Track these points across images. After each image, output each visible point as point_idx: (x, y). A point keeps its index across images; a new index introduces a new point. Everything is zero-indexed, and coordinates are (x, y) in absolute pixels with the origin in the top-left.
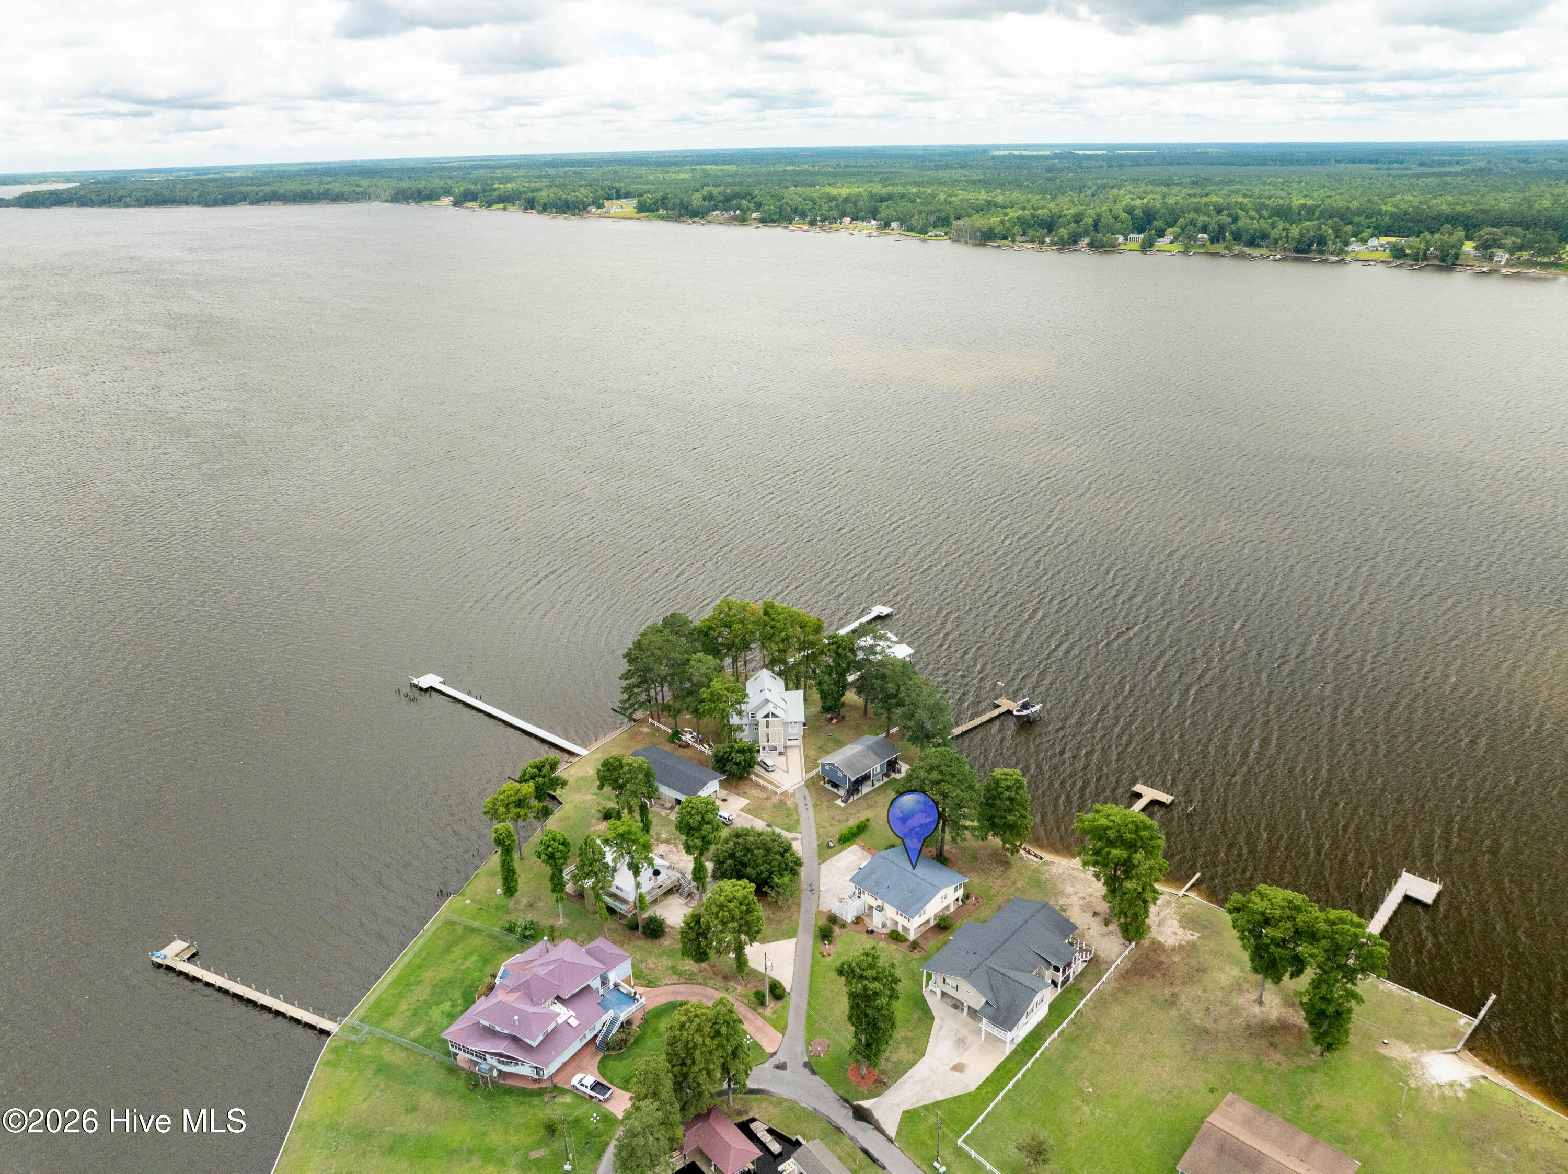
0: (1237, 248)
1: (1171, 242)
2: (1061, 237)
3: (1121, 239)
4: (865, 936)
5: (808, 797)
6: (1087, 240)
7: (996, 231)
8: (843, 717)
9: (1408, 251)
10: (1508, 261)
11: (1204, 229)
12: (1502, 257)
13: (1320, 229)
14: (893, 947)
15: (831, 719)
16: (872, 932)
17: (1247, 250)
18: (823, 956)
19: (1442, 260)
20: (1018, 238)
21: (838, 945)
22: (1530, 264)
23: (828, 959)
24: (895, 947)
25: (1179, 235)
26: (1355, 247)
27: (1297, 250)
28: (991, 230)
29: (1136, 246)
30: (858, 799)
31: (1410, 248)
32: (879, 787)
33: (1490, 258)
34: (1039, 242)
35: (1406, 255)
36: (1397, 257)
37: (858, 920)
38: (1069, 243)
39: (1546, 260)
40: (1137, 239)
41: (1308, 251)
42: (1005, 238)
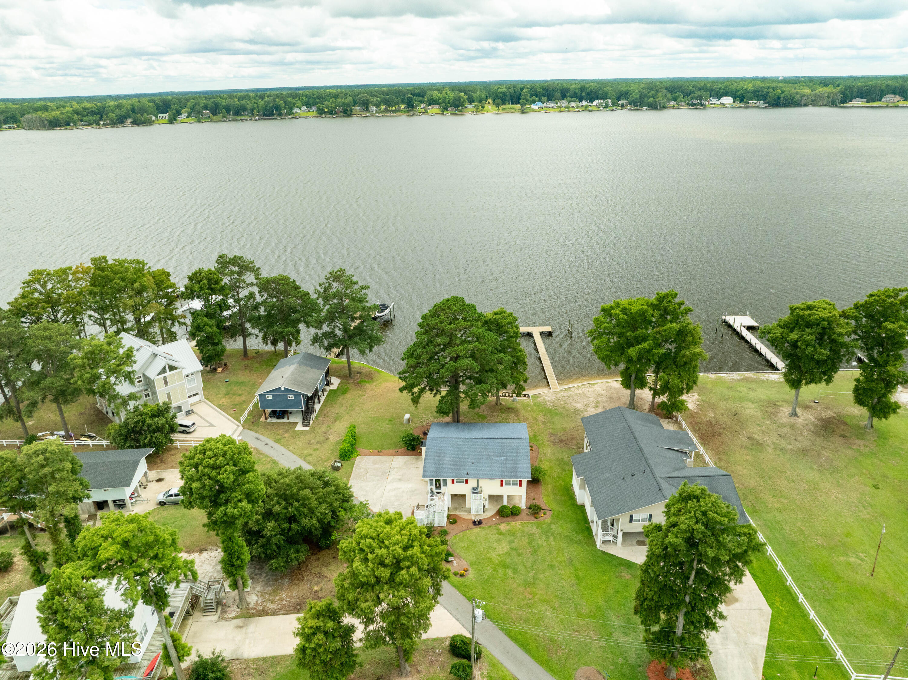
0: (230, 117)
1: (187, 117)
2: (111, 120)
3: (154, 118)
4: (477, 530)
5: (260, 437)
6: (130, 120)
7: (60, 119)
8: (225, 364)
9: (326, 110)
10: (376, 111)
11: (206, 108)
12: (373, 109)
13: (275, 101)
14: (515, 524)
15: (215, 369)
16: (480, 522)
17: (236, 118)
18: (462, 576)
19: (346, 113)
20: (79, 123)
21: (462, 554)
22: (386, 111)
23: (471, 575)
24: (518, 523)
25: (191, 113)
26: (296, 110)
27: (265, 115)
28: (56, 119)
29: (166, 121)
30: (316, 418)
31: (327, 107)
32: (326, 401)
33: (367, 109)
34: (96, 124)
35: (325, 112)
36: (321, 114)
37: (452, 520)
38: (119, 121)
39: (394, 108)
40: (164, 118)
41: (273, 114)
42: (68, 124)
